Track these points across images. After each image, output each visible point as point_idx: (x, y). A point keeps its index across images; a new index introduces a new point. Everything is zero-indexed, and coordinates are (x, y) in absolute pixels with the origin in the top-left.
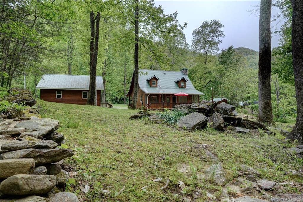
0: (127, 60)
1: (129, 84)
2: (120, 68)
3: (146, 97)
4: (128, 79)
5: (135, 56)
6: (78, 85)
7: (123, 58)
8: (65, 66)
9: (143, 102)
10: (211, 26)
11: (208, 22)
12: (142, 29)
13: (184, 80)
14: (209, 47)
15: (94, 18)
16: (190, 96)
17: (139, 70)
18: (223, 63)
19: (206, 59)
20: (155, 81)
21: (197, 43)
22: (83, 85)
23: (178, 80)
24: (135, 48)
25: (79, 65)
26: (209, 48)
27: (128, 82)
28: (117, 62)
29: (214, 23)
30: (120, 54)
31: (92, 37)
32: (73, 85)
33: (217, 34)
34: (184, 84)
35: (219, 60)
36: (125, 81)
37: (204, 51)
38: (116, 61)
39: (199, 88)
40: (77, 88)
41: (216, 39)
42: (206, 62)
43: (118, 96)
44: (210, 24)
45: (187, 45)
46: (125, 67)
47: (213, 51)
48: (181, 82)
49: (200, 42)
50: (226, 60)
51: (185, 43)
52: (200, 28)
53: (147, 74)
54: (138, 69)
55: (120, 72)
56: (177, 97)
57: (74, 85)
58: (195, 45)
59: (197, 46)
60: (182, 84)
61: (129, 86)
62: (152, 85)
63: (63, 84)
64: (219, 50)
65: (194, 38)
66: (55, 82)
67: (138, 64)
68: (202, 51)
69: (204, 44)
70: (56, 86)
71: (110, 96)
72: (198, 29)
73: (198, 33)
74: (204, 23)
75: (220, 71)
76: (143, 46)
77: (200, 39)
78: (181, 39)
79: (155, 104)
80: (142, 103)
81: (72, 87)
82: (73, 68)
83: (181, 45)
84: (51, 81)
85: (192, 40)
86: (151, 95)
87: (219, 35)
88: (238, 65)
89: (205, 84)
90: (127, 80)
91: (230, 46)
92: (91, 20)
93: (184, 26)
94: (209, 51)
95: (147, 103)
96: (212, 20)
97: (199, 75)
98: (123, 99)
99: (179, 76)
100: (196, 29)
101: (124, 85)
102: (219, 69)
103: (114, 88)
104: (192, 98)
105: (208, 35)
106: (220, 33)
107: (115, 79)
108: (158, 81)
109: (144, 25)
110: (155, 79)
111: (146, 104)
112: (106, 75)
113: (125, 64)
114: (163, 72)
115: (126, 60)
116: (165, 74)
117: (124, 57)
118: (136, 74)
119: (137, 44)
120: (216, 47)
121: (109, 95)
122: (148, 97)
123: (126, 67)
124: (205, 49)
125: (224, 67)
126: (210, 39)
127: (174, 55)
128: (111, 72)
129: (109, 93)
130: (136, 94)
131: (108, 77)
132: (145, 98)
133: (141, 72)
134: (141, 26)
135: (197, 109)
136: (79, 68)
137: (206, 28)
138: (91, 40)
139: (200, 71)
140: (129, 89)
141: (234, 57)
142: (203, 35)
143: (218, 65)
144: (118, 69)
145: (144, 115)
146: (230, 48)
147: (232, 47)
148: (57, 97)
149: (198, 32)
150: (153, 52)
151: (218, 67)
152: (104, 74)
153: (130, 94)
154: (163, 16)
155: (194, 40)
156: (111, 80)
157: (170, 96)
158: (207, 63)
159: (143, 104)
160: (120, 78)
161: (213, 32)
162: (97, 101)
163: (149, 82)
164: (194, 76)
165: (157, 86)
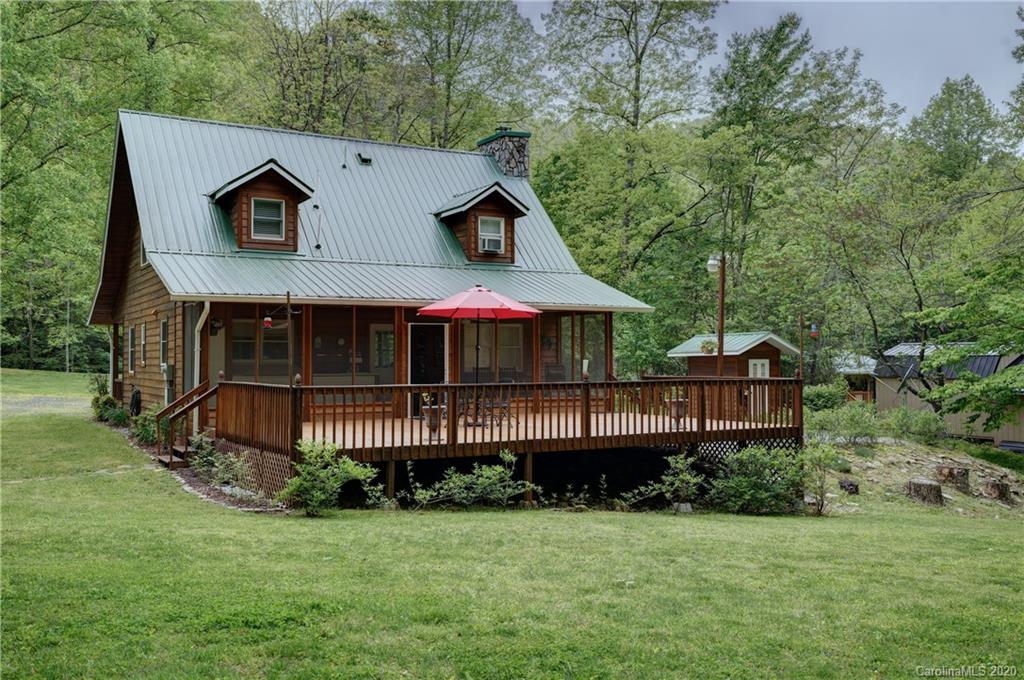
3: (189, 328)
9: (172, 370)
13: (501, 206)
14: (651, 27)
16: (551, 318)
19: (637, 101)
20: (278, 206)
23: (461, 202)
26: (654, 30)
34: (502, 236)
35: (714, 104)
42: (636, 118)
48: (481, 218)
56: (447, 326)
60: (489, 231)
62: (254, 237)
64: (713, 46)
75: (722, 168)
80: (166, 377)
89: (635, 247)
94: (654, 54)
95: (196, 384)
102: (717, 151)
104: (558, 338)
108: (303, 205)
110: (280, 189)
111: (188, 385)
114: (353, 149)
116: (366, 161)
120: (692, 31)
122: (203, 332)
124: (632, 39)
132: (184, 338)
146: (783, 25)
151: (713, 142)
153: (115, 305)
157: (391, 320)
158: (641, 121)
159: (170, 382)
163: (226, 204)
164: (567, 201)
165: (290, 246)
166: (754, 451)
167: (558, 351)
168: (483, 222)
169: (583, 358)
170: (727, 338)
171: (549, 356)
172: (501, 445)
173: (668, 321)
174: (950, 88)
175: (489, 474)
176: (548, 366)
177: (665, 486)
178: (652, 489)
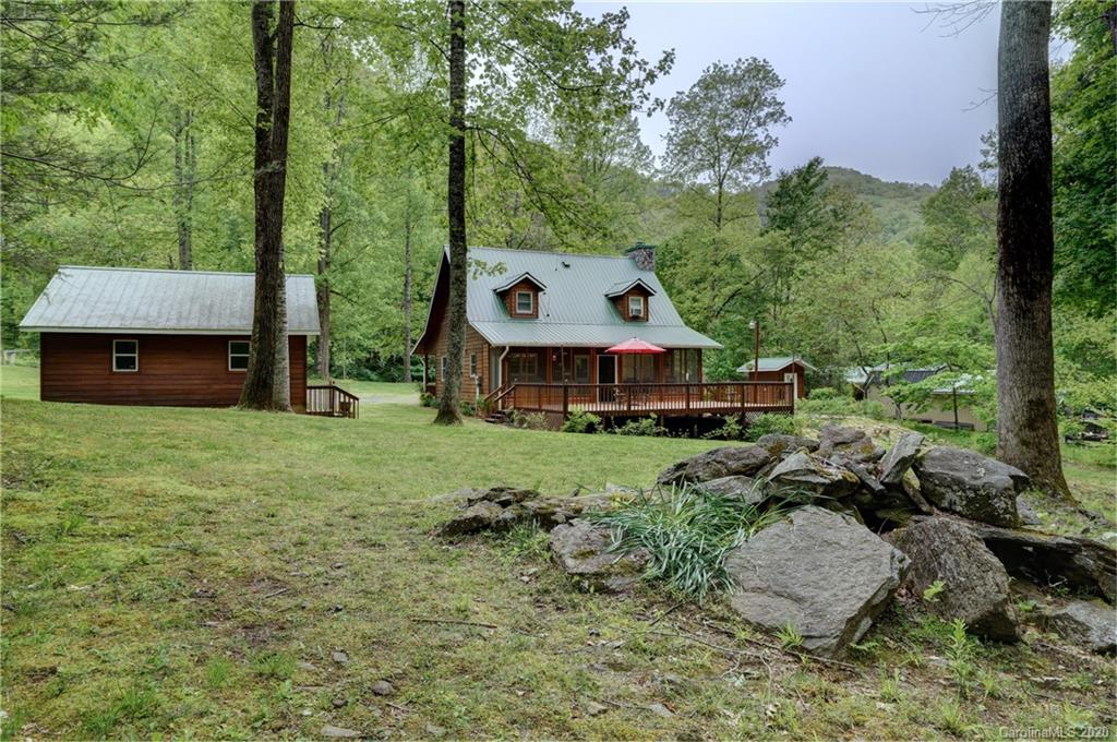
0: (416, 209)
1: (423, 305)
2: (387, 243)
3: (493, 359)
4: (418, 285)
5: (451, 193)
6: (210, 312)
7: (399, 203)
8: (166, 233)
9: (481, 379)
10: (736, 81)
11: (726, 66)
12: (481, 77)
13: (641, 291)
14: (729, 162)
15: (272, 31)
16: (670, 351)
17: (468, 255)
18: (785, 222)
19: (719, 210)
20: (529, 295)
21: (683, 146)
22: (232, 315)
23: (620, 289)
24: (452, 161)
25: (225, 230)
26: (731, 165)
27: (420, 295)
28: (375, 217)
29: (748, 71)
30: (386, 188)
31: (262, 111)
32: (185, 314)
33: (762, 114)
34: (641, 307)
35: (768, 214)
36: (409, 293)
37: (710, 178)
38: (371, 214)
39: (694, 318)
40: (205, 324)
41: (756, 131)
42: (719, 221)
43: (381, 350)
44: (735, 74)
45: (644, 152)
46: (408, 237)
47: (747, 179)
48: (631, 298)
49: (699, 142)
50: (795, 212)
51: (638, 148)
52: (696, 90)
53: (500, 268)
54: (466, 250)
55: (387, 259)
56: (616, 357)
57: (190, 313)
58: (676, 155)
59: (685, 159)
60: (635, 305)
61: (423, 312)
62: (518, 311)
63: (144, 309)
64: (768, 173)
65: (674, 126)
66: (108, 303)
67: (464, 228)
68: (704, 178)
69: (711, 150)
70: (111, 320)
71: (351, 349)
72: (687, 93)
73: (687, 107)
74: (712, 70)
75: (774, 255)
76: (484, 151)
77: (698, 130)
78: (623, 133)
79: (533, 389)
80: (477, 382)
81: (183, 324)
82: (197, 243)
83: (621, 154)
84: (90, 296)
85: (665, 135)
86: (515, 349)
87: (768, 115)
88: (843, 231)
89: (719, 303)
90: (417, 289)
91: (812, 158)
92: (256, 36)
93: (661, 68)
94: (730, 177)
95: (500, 386)
96: (740, 60)
97: (691, 269)
98: (400, 360)
99: (620, 274)
100: (682, 93)
101: (404, 306)
102: (769, 245)
103: (365, 317)
104: (672, 362)
105: (727, 116)
106: (771, 110)
107: (369, 286)
108: (540, 294)
109: (485, 64)
110: (530, 286)
111: (493, 386)
112: (332, 267)
113: (408, 227)
114: (560, 259)
115: (411, 210)
116: (567, 266)
117: (404, 198)
118: (458, 272)
119: (461, 141)
120: (755, 164)
121: (344, 346)
122: (503, 361)
123: (412, 238)
124: (717, 169)
125: (789, 241)
126: (734, 133)
127: (594, 191)
128: (350, 257)
129: (348, 338)
130: (456, 356)
131: (339, 276)
132: (489, 363)
133: (478, 263)
134: (474, 68)
135: (821, 490)
136: (223, 240)
137: (718, 90)
138: (258, 121)
139: (697, 254)
140: (424, 324)
141: (827, 201)
142: (708, 116)
143: (767, 232)
144: (380, 244)
145: (520, 519)
146: (811, 165)
147: (817, 161)
148: (118, 367)
149: (688, 105)
150: (530, 179)
151: (767, 239)
152: (323, 264)
153: (428, 344)
154: (571, 21)
155: (673, 133)
156: (352, 287)
157: (588, 354)
158: (722, 222)
159: (480, 385)
160: (386, 282)
161: (744, 104)
162: (291, 379)
163: (503, 296)
164: (676, 274)
165: (535, 315)
166: (770, 416)
167: (672, 369)
168: (633, 300)
169: (686, 372)
170: (760, 361)
171: (667, 372)
172: (650, 411)
173: (738, 350)
174: (955, 175)
175: (645, 423)
176: (667, 377)
177: (725, 431)
178: (718, 432)
